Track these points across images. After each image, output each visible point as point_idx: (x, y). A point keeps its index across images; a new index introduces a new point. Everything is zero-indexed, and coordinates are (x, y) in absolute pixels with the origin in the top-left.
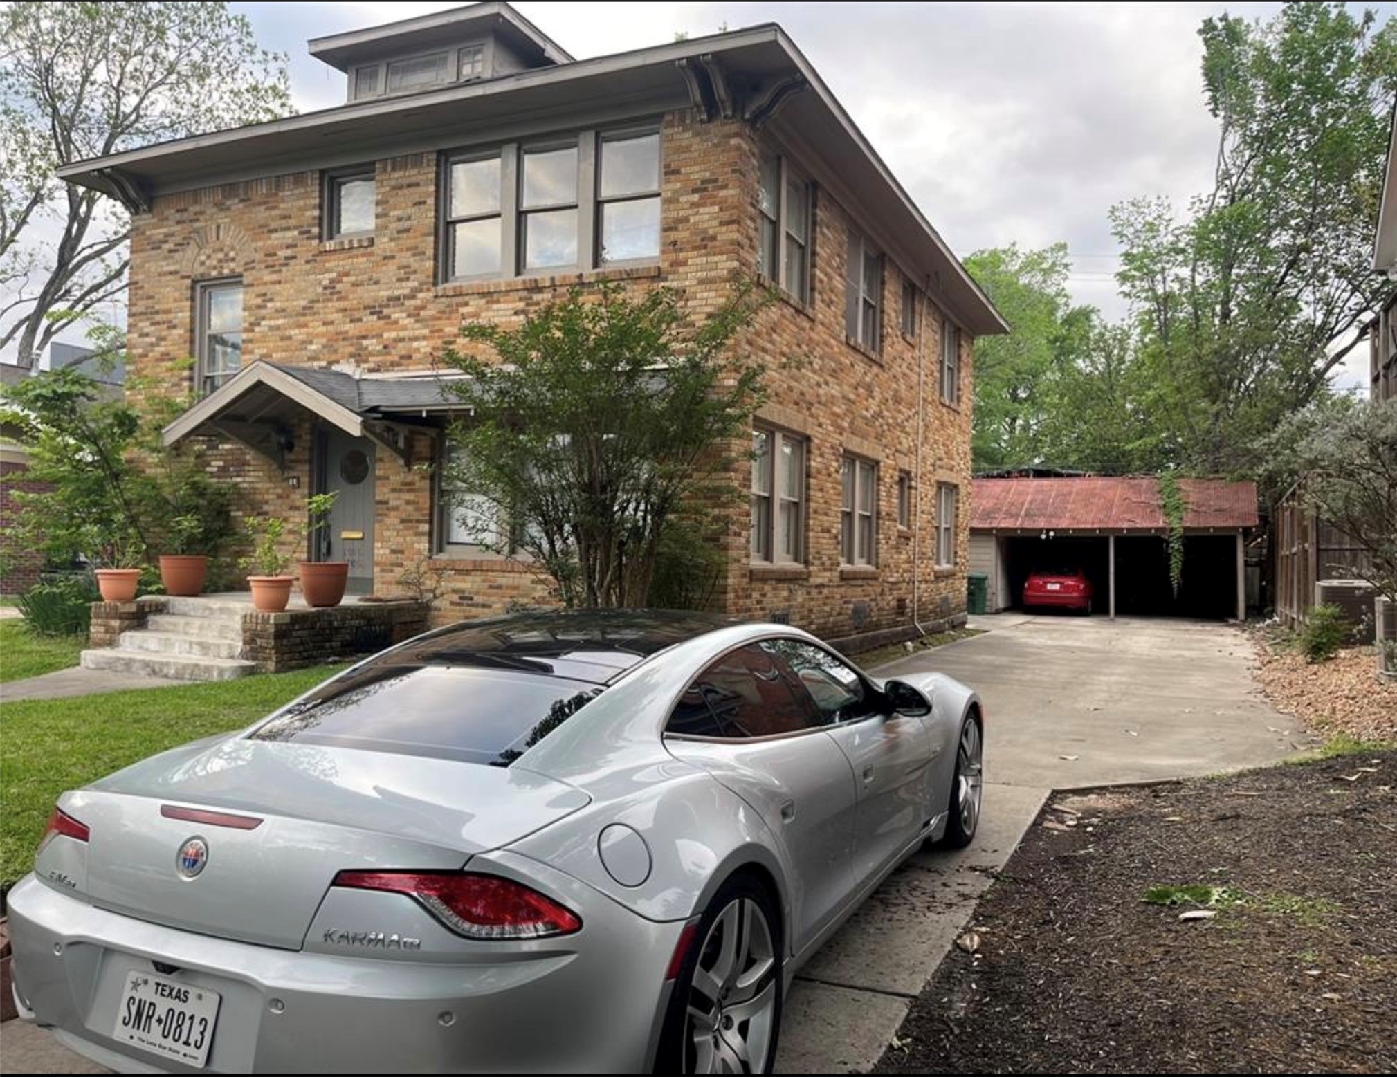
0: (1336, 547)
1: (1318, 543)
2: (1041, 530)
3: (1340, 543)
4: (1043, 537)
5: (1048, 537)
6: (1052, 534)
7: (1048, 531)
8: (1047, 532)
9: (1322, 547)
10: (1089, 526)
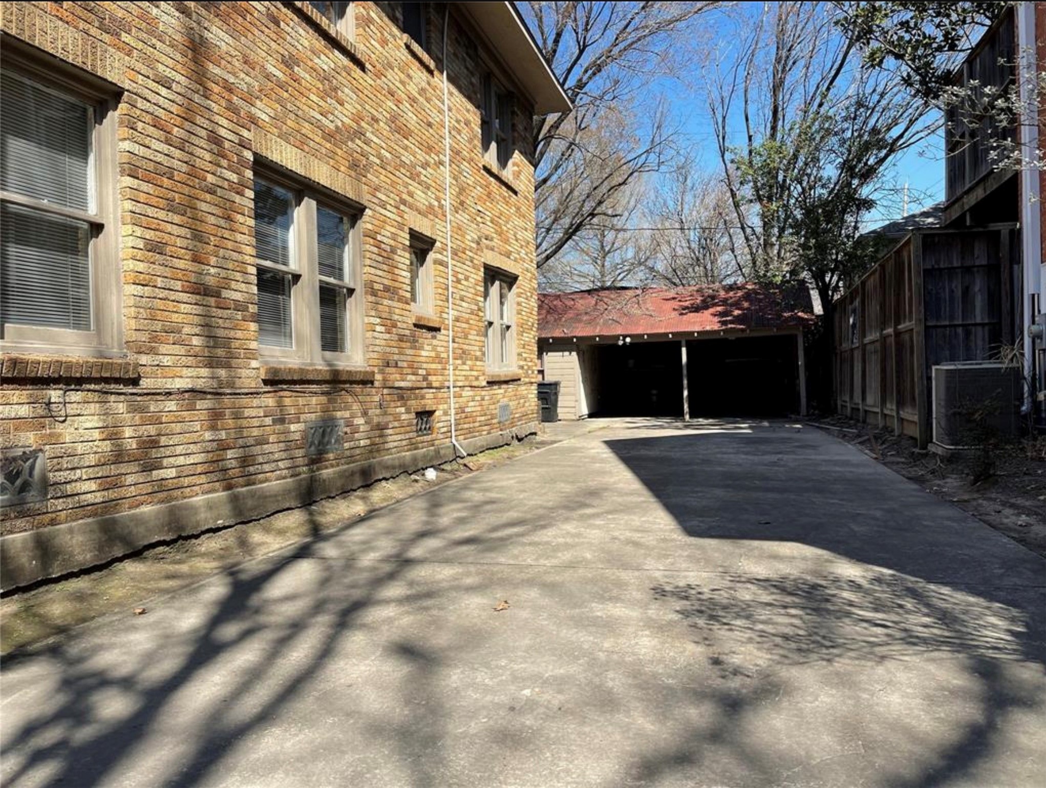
0: (947, 323)
1: (926, 320)
2: (617, 337)
3: (952, 317)
4: (621, 343)
5: (625, 343)
6: (628, 340)
7: (625, 337)
8: (624, 340)
9: (929, 324)
10: (663, 331)
